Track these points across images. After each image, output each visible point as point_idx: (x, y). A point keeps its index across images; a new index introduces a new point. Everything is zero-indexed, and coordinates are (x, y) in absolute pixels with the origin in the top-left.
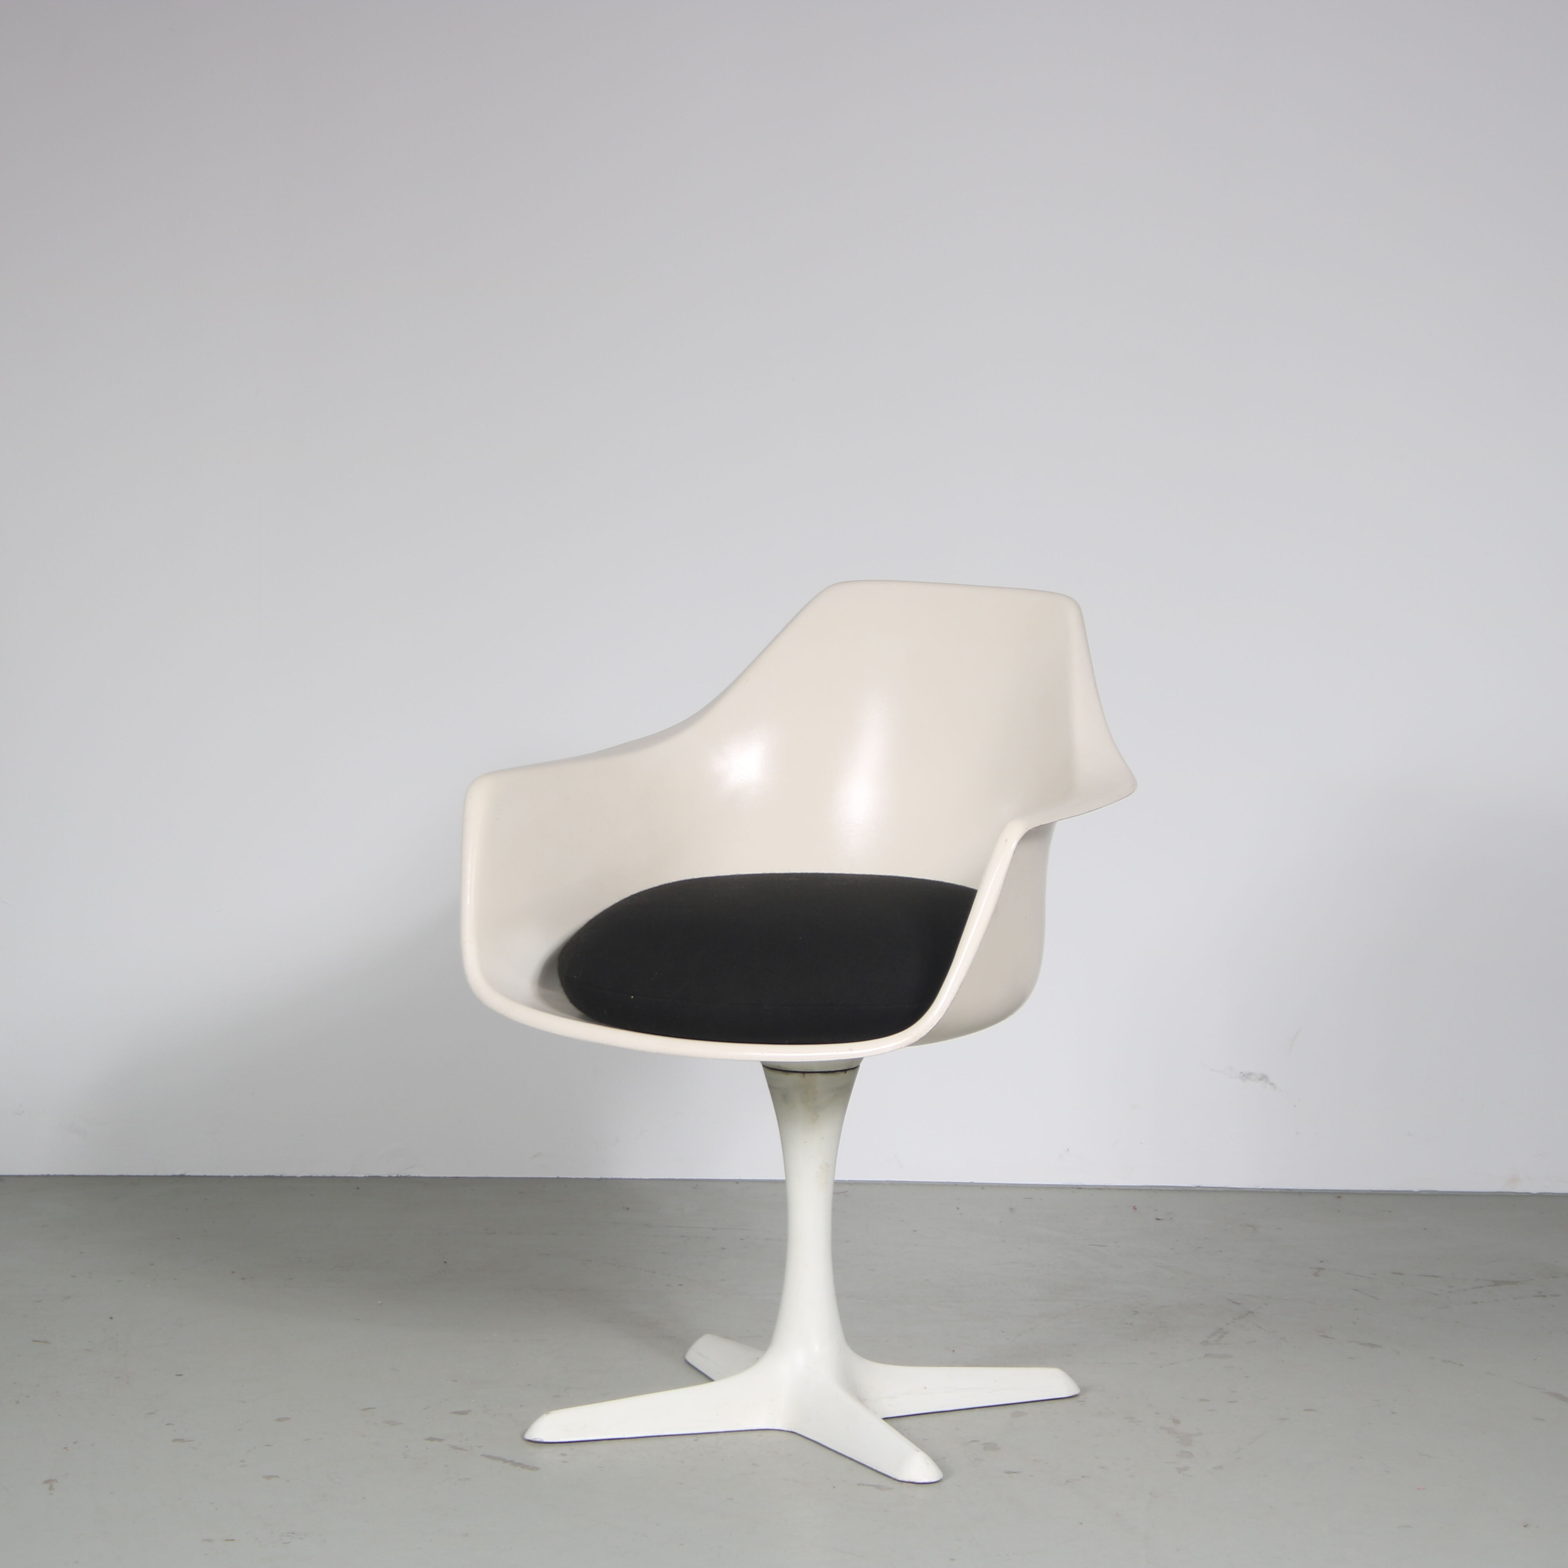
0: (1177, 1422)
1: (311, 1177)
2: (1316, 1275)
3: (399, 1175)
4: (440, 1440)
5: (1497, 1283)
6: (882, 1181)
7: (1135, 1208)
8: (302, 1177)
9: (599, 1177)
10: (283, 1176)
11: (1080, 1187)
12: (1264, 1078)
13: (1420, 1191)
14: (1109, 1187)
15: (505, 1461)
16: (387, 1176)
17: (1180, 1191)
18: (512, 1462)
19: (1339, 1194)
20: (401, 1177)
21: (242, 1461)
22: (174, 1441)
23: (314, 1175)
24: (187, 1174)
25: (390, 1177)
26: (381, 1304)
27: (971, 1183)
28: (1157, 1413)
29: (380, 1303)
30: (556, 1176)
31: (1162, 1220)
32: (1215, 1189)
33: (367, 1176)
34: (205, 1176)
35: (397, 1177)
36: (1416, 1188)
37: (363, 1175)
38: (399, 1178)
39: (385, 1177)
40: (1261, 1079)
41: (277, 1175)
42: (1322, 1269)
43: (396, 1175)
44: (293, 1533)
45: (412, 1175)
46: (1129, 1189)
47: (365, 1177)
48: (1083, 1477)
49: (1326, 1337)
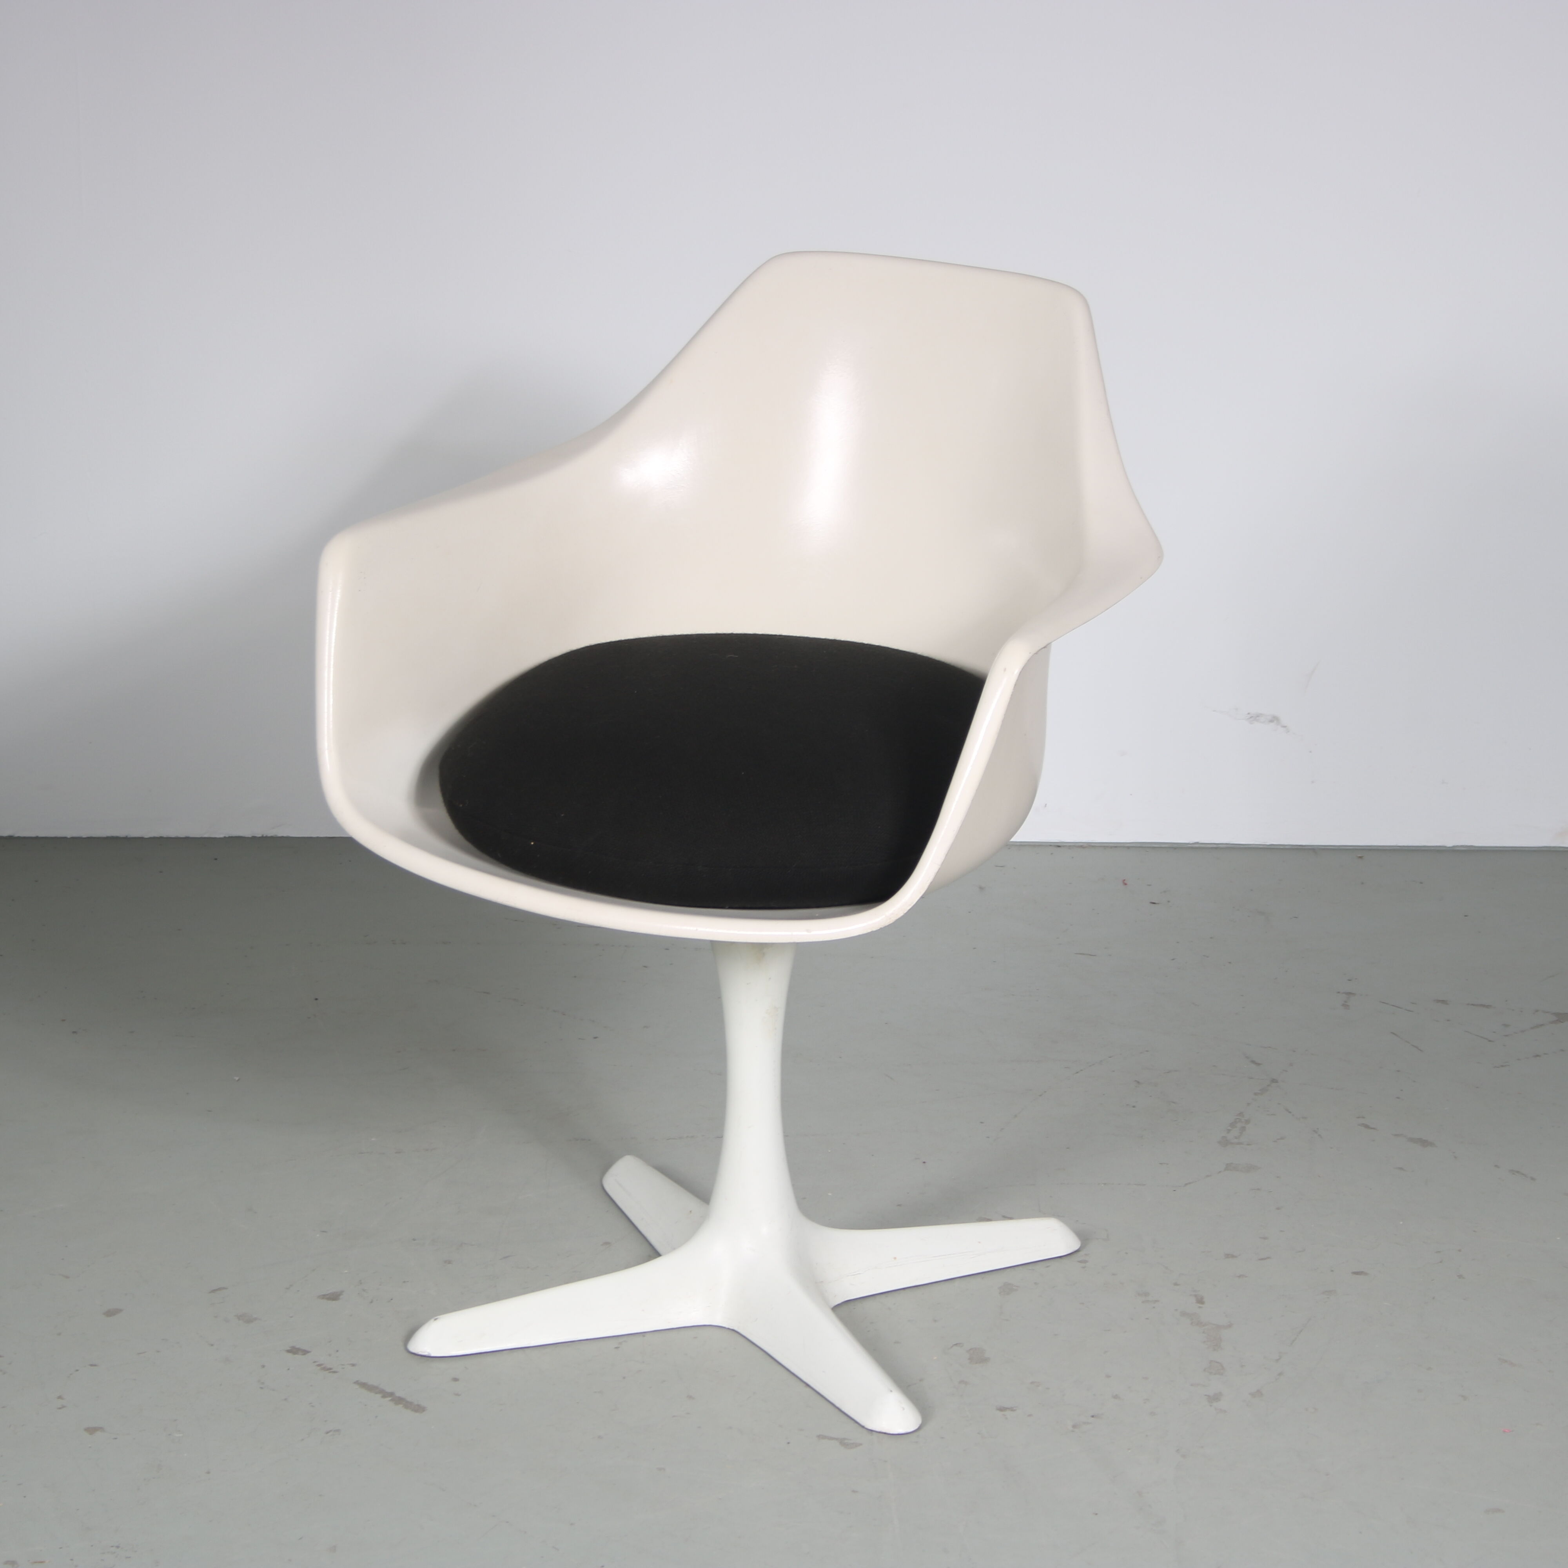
0: (1201, 1301)
1: (161, 838)
2: (1345, 1005)
3: (265, 836)
4: (305, 1352)
7: (1125, 882)
8: (150, 838)
10: (129, 836)
12: (1275, 719)
13: (1454, 847)
14: (1093, 845)
16: (250, 836)
17: (1175, 848)
18: (394, 1394)
20: (267, 837)
23: (165, 836)
24: (17, 835)
25: (254, 838)
26: (238, 1080)
28: (1176, 1285)
29: (237, 1078)
31: (1158, 904)
32: (1215, 846)
33: (227, 836)
34: (37, 838)
35: (262, 838)
37: (222, 836)
38: (264, 838)
39: (248, 838)
40: (1271, 721)
41: (121, 836)
42: (1351, 994)
43: (260, 836)
45: (280, 835)
46: (1116, 847)
47: (225, 837)
48: (1093, 1417)
49: (1367, 1126)
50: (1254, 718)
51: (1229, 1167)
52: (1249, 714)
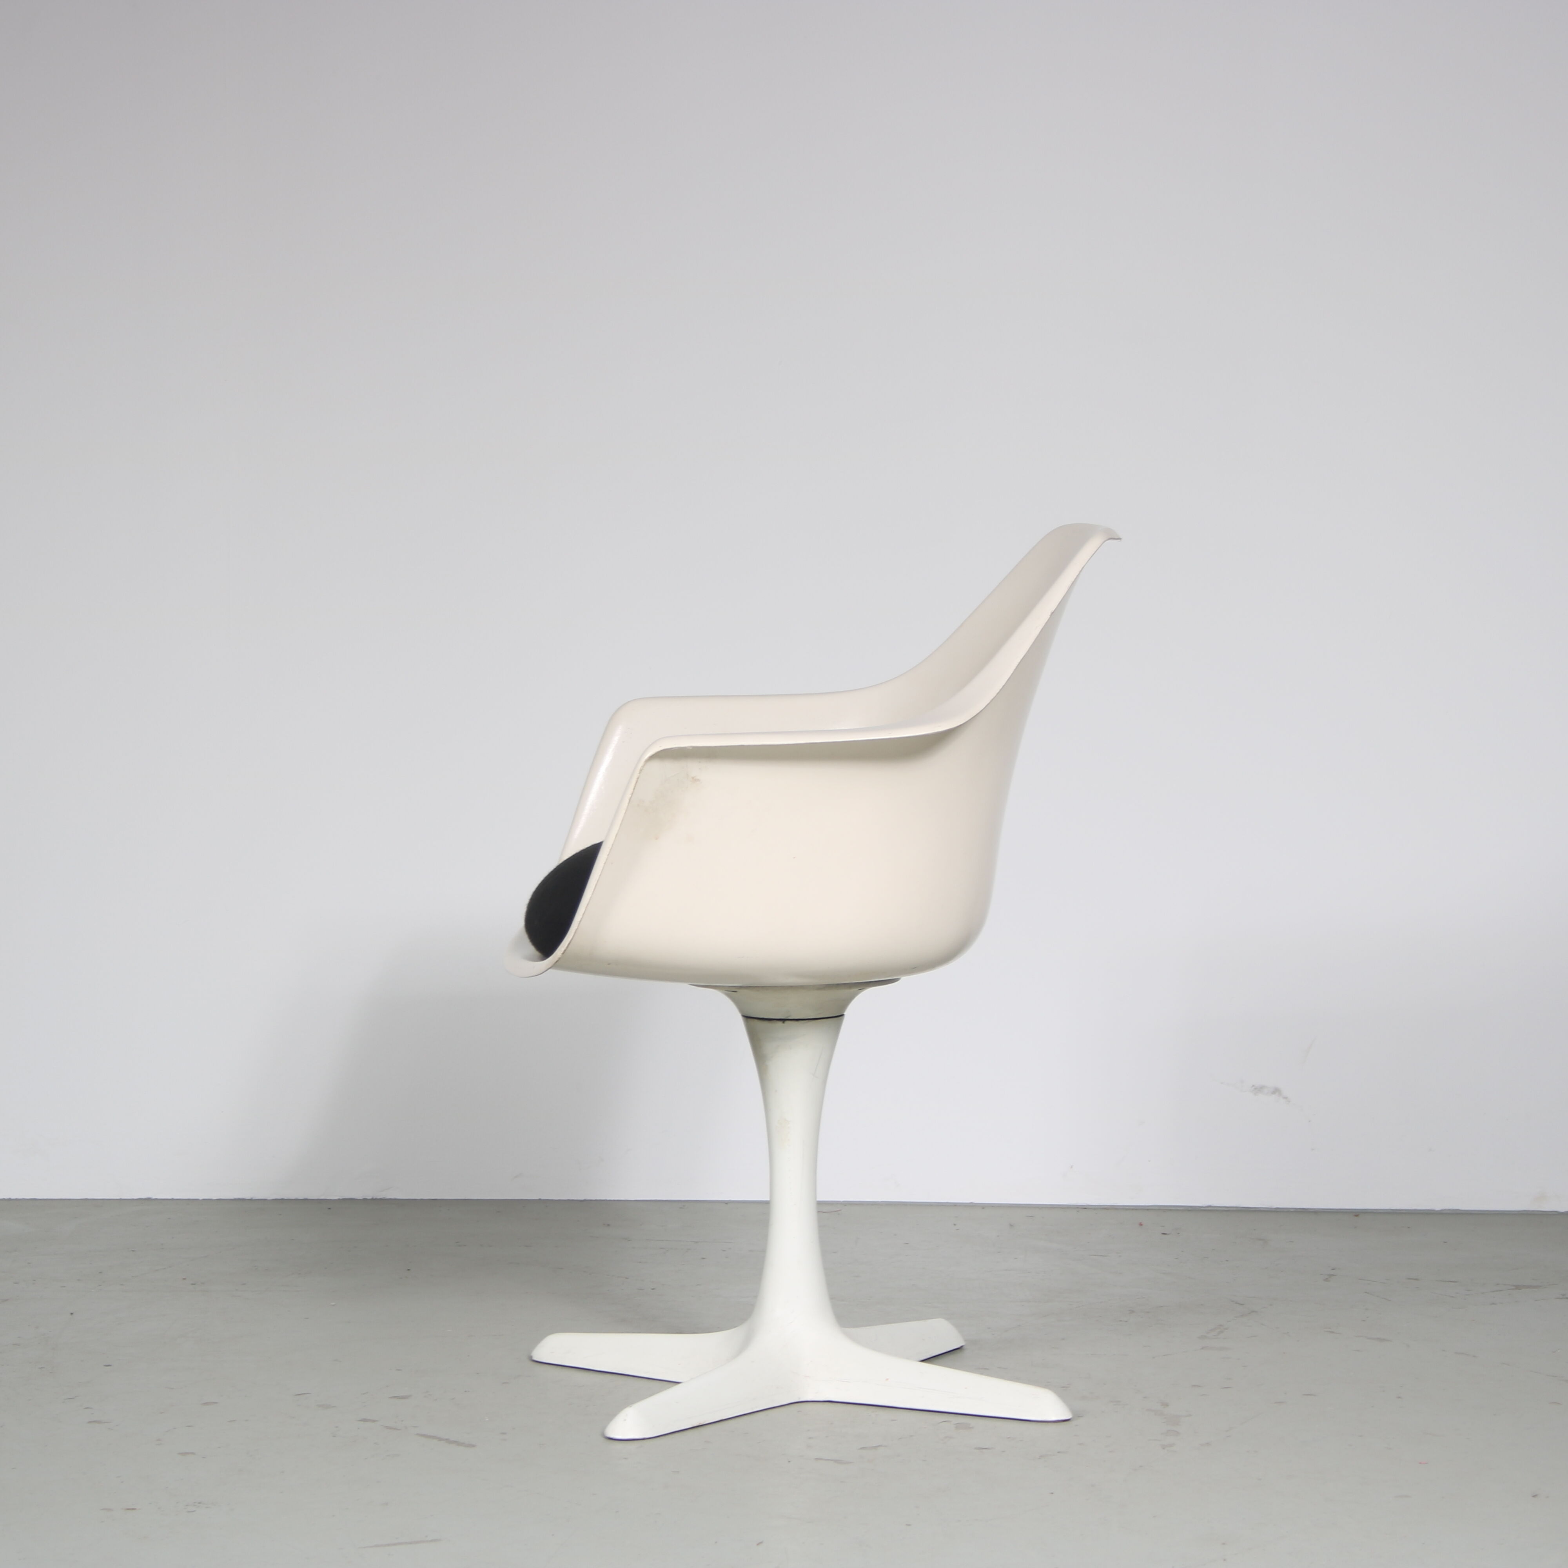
0: (1166, 1405)
1: (282, 1199)
2: (1326, 1280)
4: (374, 1421)
5: (1518, 1287)
6: (878, 1202)
7: (1141, 1225)
9: (582, 1198)
10: (254, 1198)
11: (1085, 1207)
12: (1276, 1091)
13: (1442, 1210)
14: (1116, 1207)
15: (440, 1439)
16: (361, 1198)
17: (1190, 1210)
18: (448, 1441)
19: (1357, 1214)
20: (376, 1199)
21: (159, 1440)
22: (90, 1422)
23: (286, 1198)
24: (154, 1197)
25: (365, 1199)
26: (334, 1305)
27: (972, 1203)
28: (1145, 1398)
29: (333, 1304)
30: (538, 1198)
31: (1169, 1234)
32: (1226, 1209)
33: (341, 1198)
34: (173, 1199)
35: (373, 1199)
36: (1438, 1207)
40: (1273, 1093)
42: (1333, 1275)
43: (370, 1198)
44: (199, 1503)
45: (388, 1197)
46: (1136, 1209)
47: (339, 1199)
48: (1059, 1452)
49: (1332, 1332)
50: (1258, 1089)
51: (1203, 1348)
52: (1253, 1086)
